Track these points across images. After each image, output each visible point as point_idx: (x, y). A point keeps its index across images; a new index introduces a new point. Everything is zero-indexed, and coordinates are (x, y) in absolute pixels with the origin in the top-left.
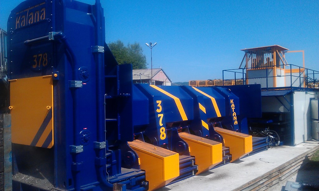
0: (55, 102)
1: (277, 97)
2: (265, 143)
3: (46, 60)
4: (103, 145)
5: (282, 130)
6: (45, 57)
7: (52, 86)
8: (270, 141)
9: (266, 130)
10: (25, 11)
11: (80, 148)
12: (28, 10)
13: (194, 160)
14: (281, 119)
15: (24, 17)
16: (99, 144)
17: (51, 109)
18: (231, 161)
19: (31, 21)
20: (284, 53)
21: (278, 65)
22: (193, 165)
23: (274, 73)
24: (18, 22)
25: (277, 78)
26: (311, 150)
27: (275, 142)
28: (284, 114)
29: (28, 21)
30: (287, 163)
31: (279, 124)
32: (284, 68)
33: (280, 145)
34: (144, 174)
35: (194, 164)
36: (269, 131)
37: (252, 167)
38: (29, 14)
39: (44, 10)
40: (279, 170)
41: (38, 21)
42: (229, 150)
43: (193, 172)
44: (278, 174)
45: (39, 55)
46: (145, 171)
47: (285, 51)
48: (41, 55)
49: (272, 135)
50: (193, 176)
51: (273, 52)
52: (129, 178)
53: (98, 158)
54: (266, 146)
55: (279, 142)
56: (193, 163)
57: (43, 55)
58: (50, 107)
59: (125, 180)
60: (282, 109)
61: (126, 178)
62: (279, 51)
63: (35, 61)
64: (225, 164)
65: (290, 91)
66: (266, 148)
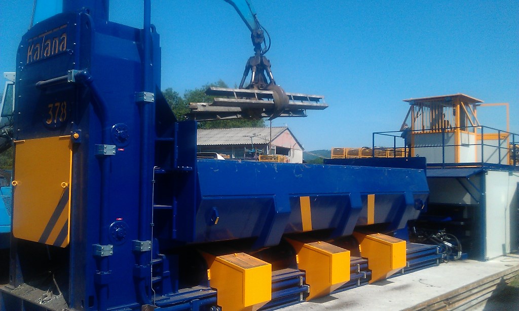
0: (75, 176)
1: (459, 179)
2: (435, 253)
3: (65, 112)
4: (146, 246)
5: (468, 233)
6: (64, 108)
7: (71, 152)
8: (443, 251)
9: (440, 233)
10: (40, 37)
11: (108, 249)
12: (44, 35)
13: (304, 276)
14: (465, 216)
15: (38, 46)
16: (140, 245)
17: (67, 188)
18: (371, 282)
19: (47, 53)
20: (475, 106)
21: (463, 127)
22: (302, 284)
23: (456, 140)
24: (30, 54)
25: (461, 149)
26: (511, 268)
27: (453, 252)
28: (471, 208)
29: (43, 53)
30: (463, 288)
31: (462, 223)
32: (474, 132)
33: (462, 259)
34: (215, 295)
35: (304, 283)
36: (445, 235)
37: (403, 292)
38: (45, 42)
39: (64, 36)
40: (447, 300)
41: (57, 52)
42: (367, 263)
43: (302, 296)
44: (445, 305)
45: (56, 105)
46: (216, 290)
47: (477, 104)
48: (58, 104)
49: (449, 241)
50: (302, 302)
51: (454, 106)
52: (189, 300)
53: (139, 265)
54: (436, 260)
55: (460, 253)
56: (302, 281)
57: (60, 105)
58: (66, 184)
59: (182, 303)
60: (467, 200)
61: (184, 300)
62: (466, 104)
63: (50, 113)
64: (359, 286)
65: (480, 170)
66: (436, 263)
